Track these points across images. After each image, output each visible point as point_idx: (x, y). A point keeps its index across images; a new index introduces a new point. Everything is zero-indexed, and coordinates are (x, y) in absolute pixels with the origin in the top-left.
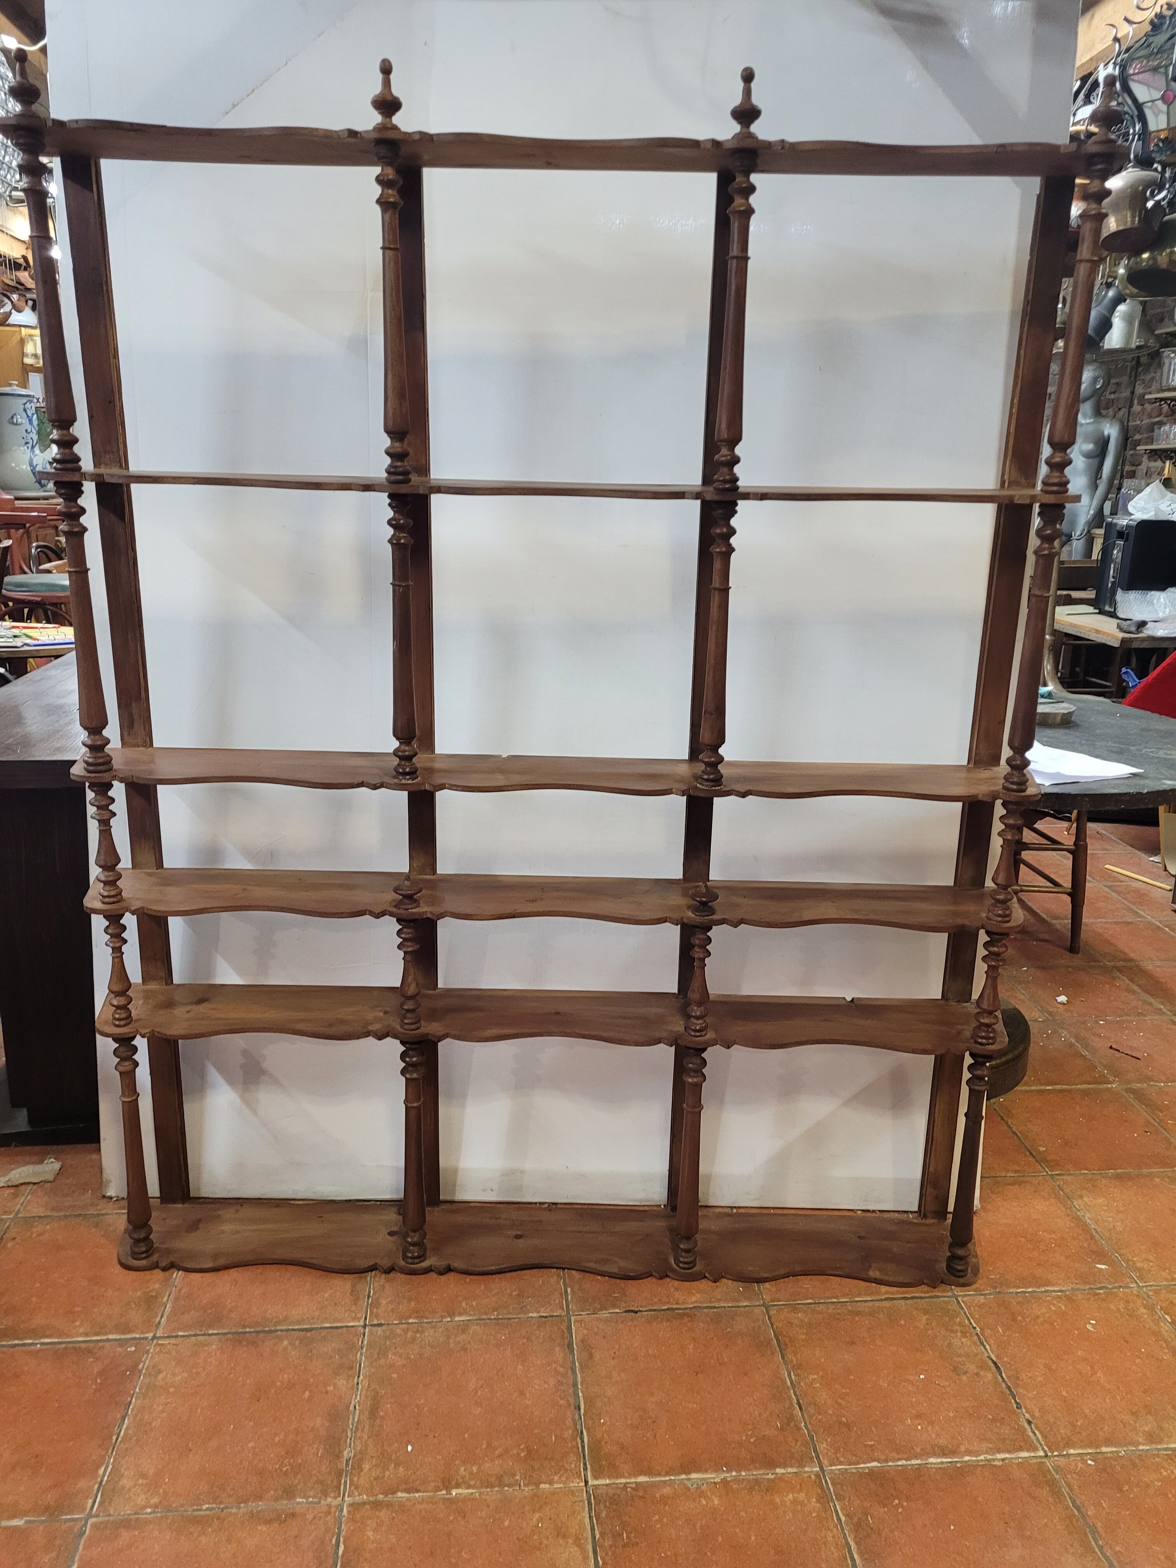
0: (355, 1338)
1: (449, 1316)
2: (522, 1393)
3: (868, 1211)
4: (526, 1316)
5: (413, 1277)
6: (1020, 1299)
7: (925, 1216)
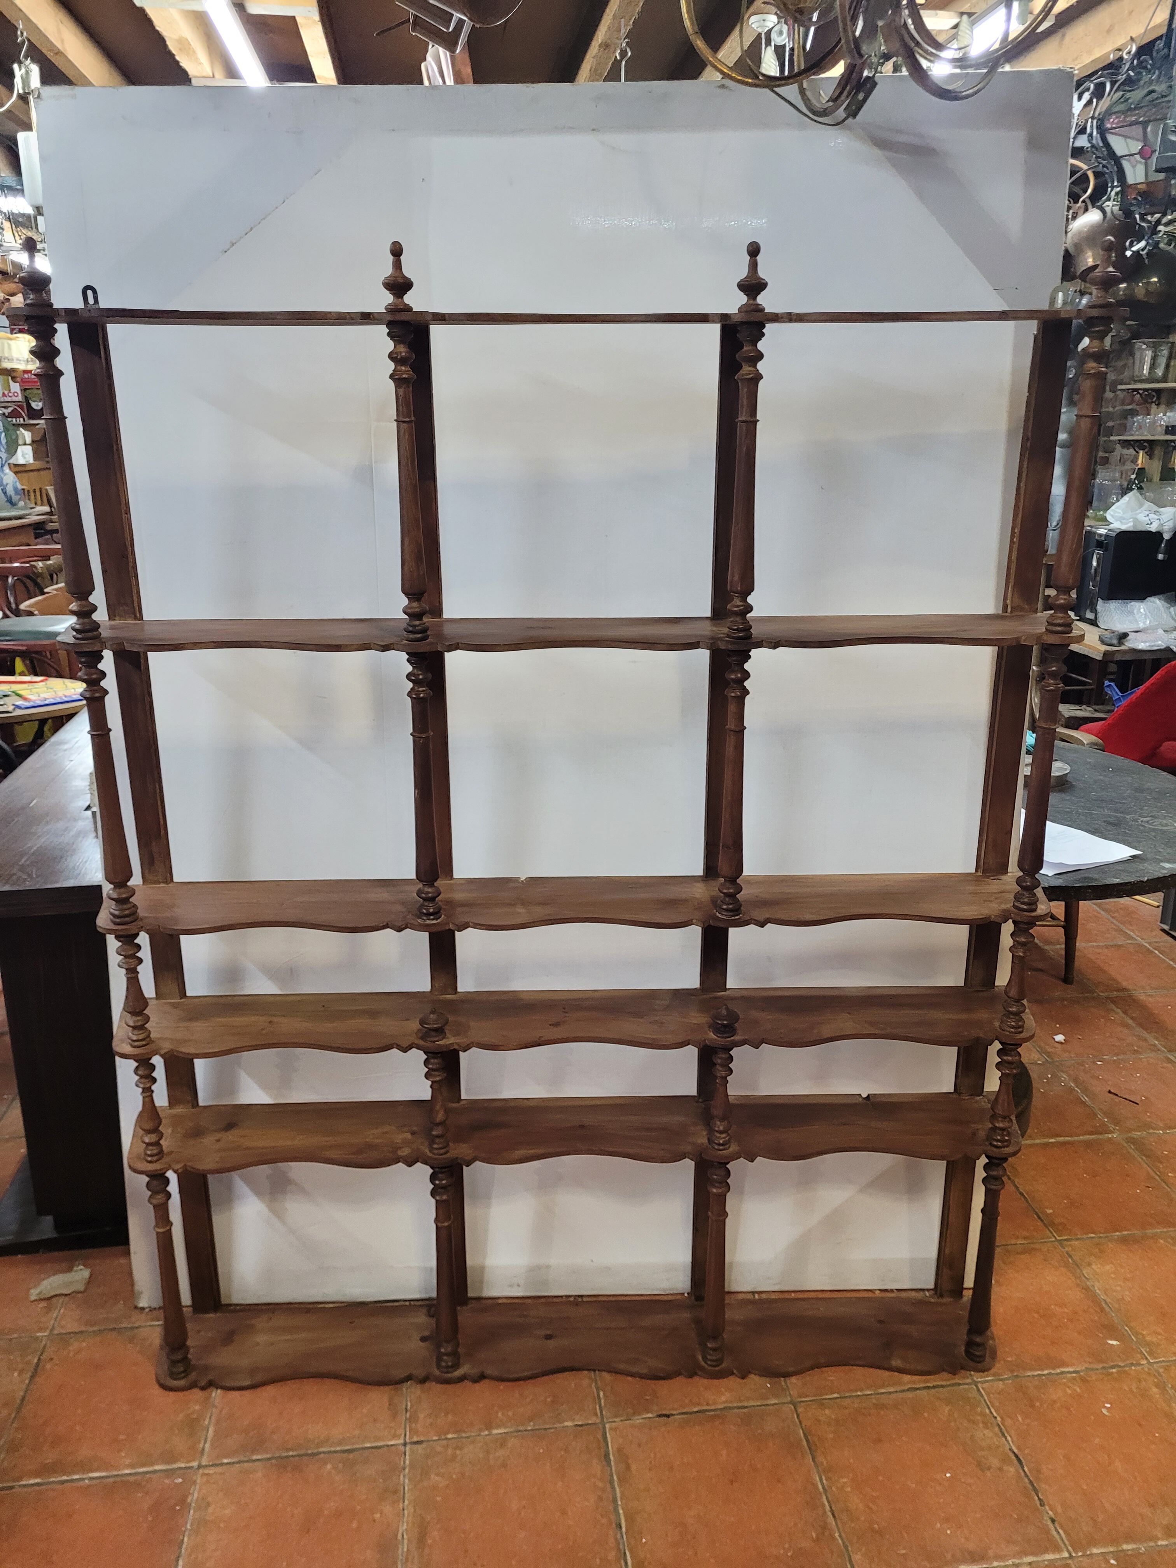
0: (397, 1458)
1: (487, 1429)
2: (564, 1513)
3: (886, 1290)
4: (562, 1425)
5: (448, 1386)
6: (1036, 1383)
7: (941, 1296)
